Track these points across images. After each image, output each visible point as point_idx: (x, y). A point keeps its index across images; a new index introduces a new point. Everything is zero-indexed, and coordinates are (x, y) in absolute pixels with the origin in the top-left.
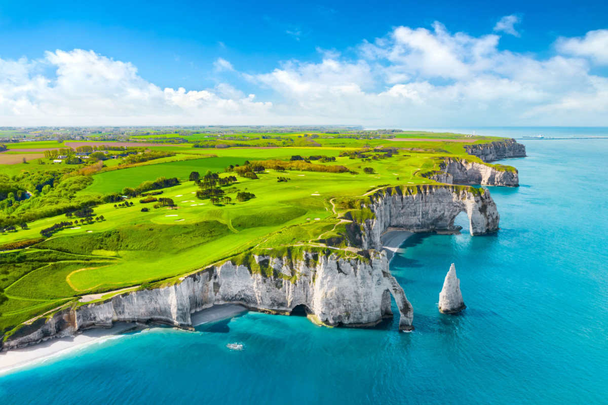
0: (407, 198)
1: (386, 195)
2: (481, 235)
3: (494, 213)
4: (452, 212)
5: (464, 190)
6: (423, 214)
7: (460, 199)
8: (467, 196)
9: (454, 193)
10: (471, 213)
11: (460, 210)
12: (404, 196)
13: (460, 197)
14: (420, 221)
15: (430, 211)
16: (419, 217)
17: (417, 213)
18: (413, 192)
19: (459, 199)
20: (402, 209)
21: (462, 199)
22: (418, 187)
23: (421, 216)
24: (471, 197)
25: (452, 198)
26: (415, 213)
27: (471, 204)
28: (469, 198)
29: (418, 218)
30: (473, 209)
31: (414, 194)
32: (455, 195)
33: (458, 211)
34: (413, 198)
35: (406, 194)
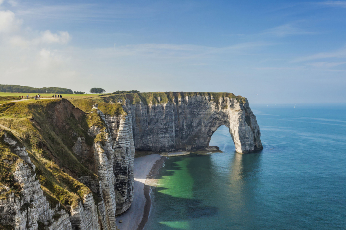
0: (154, 108)
1: (127, 102)
2: (250, 152)
3: (255, 127)
4: (211, 126)
5: (223, 97)
6: (176, 131)
7: (220, 108)
8: (229, 104)
9: (212, 102)
10: (238, 125)
11: (219, 123)
12: (150, 105)
13: (220, 106)
14: (173, 140)
15: (185, 127)
16: (171, 135)
17: (170, 130)
18: (161, 100)
19: (218, 108)
20: (149, 124)
21: (223, 108)
22: (168, 94)
23: (174, 134)
24: (235, 105)
25: (210, 107)
26: (166, 129)
27: (237, 113)
28: (232, 106)
29: (171, 137)
30: (239, 119)
31: (163, 103)
32: (213, 105)
33: (217, 125)
34: (163, 108)
35: (154, 103)
